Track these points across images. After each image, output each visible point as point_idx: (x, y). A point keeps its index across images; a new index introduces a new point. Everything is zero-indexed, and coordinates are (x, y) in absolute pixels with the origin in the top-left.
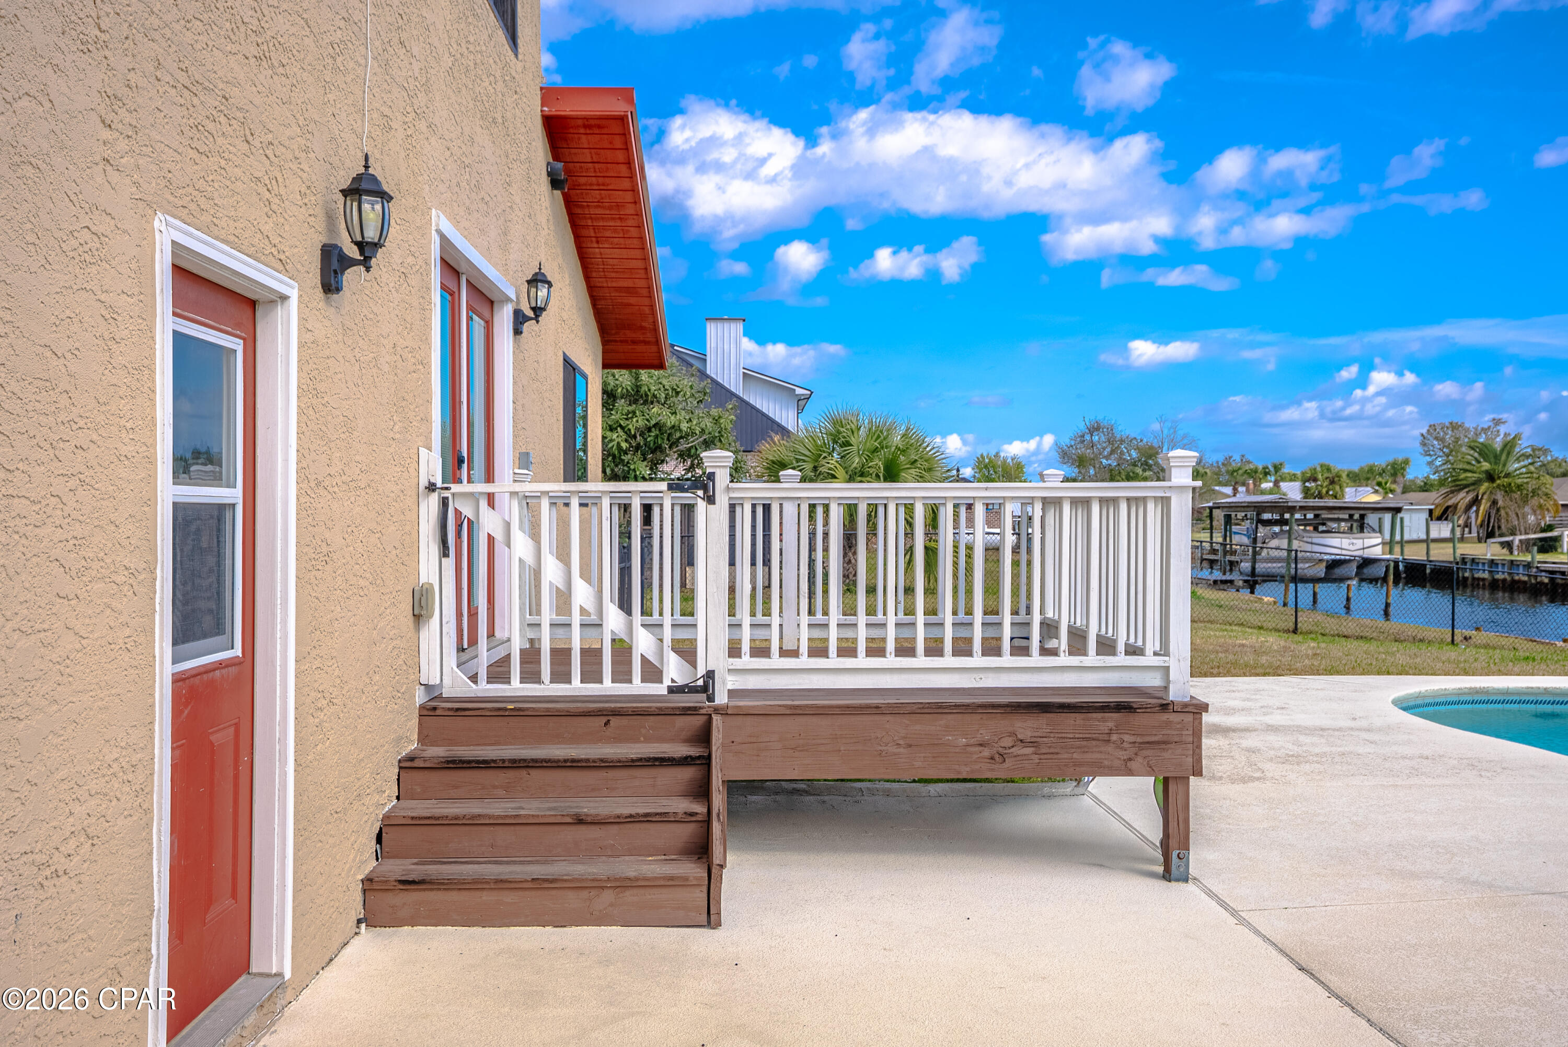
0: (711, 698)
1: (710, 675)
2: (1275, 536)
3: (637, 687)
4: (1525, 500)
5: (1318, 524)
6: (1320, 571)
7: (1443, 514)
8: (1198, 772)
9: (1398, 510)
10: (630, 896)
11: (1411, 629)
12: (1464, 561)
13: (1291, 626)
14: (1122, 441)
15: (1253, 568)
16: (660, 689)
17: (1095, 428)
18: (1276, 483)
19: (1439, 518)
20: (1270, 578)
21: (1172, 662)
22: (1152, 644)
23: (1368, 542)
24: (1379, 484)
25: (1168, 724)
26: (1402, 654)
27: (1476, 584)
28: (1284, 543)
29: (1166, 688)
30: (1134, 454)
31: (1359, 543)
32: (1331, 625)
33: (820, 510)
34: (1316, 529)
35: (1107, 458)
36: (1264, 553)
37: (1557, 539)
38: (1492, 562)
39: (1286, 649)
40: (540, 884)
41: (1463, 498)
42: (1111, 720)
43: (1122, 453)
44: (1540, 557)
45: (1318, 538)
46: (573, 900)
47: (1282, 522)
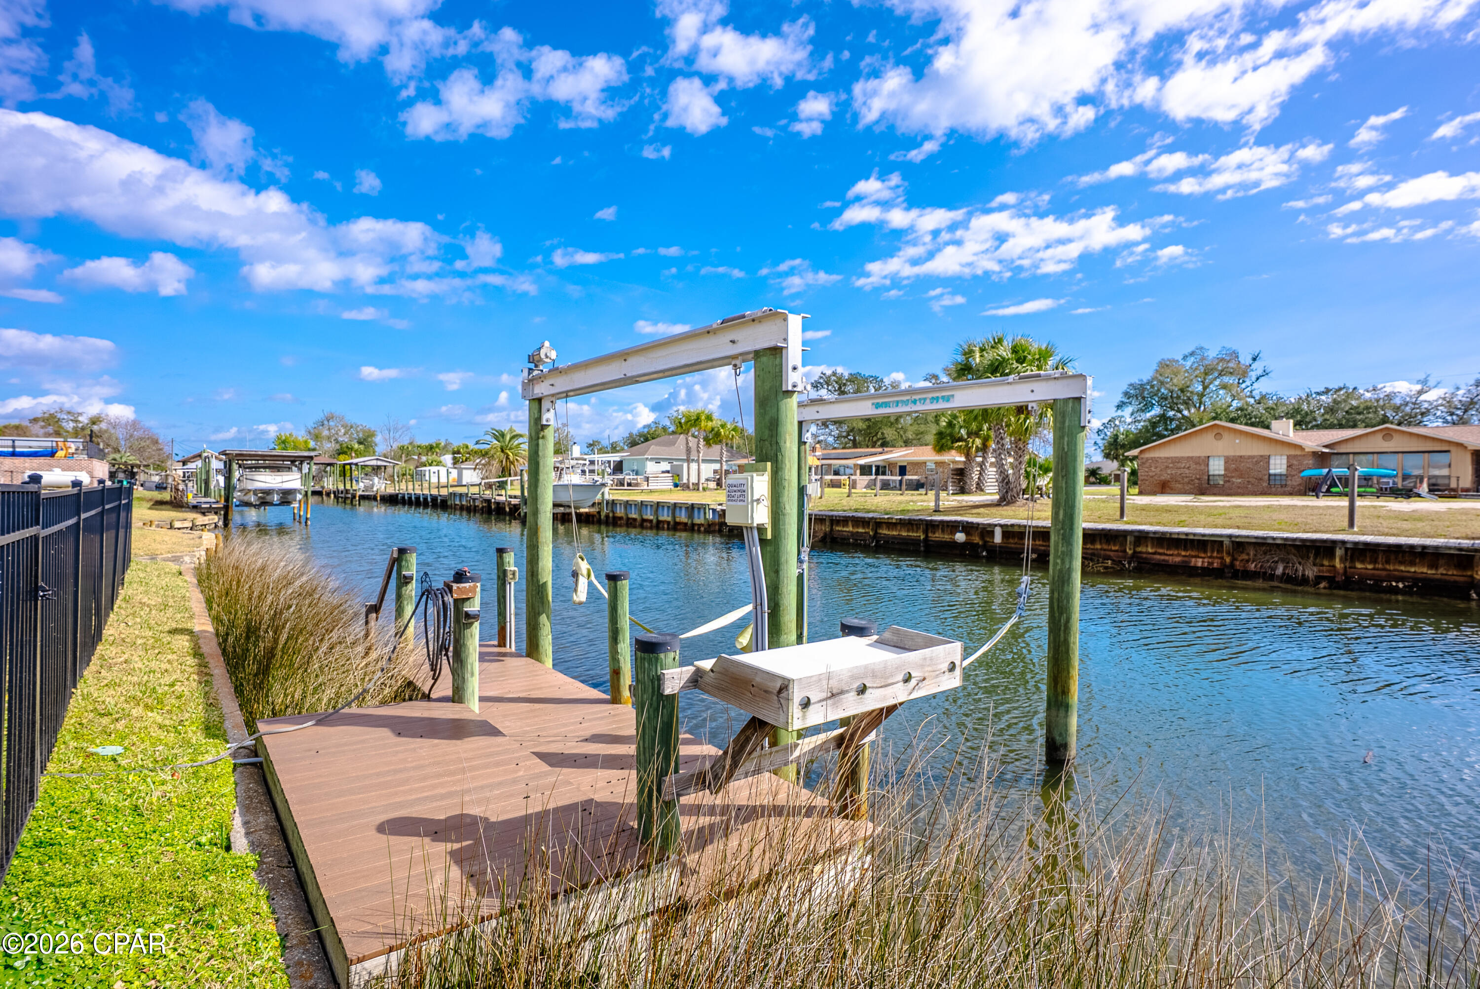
43: (352, 434)
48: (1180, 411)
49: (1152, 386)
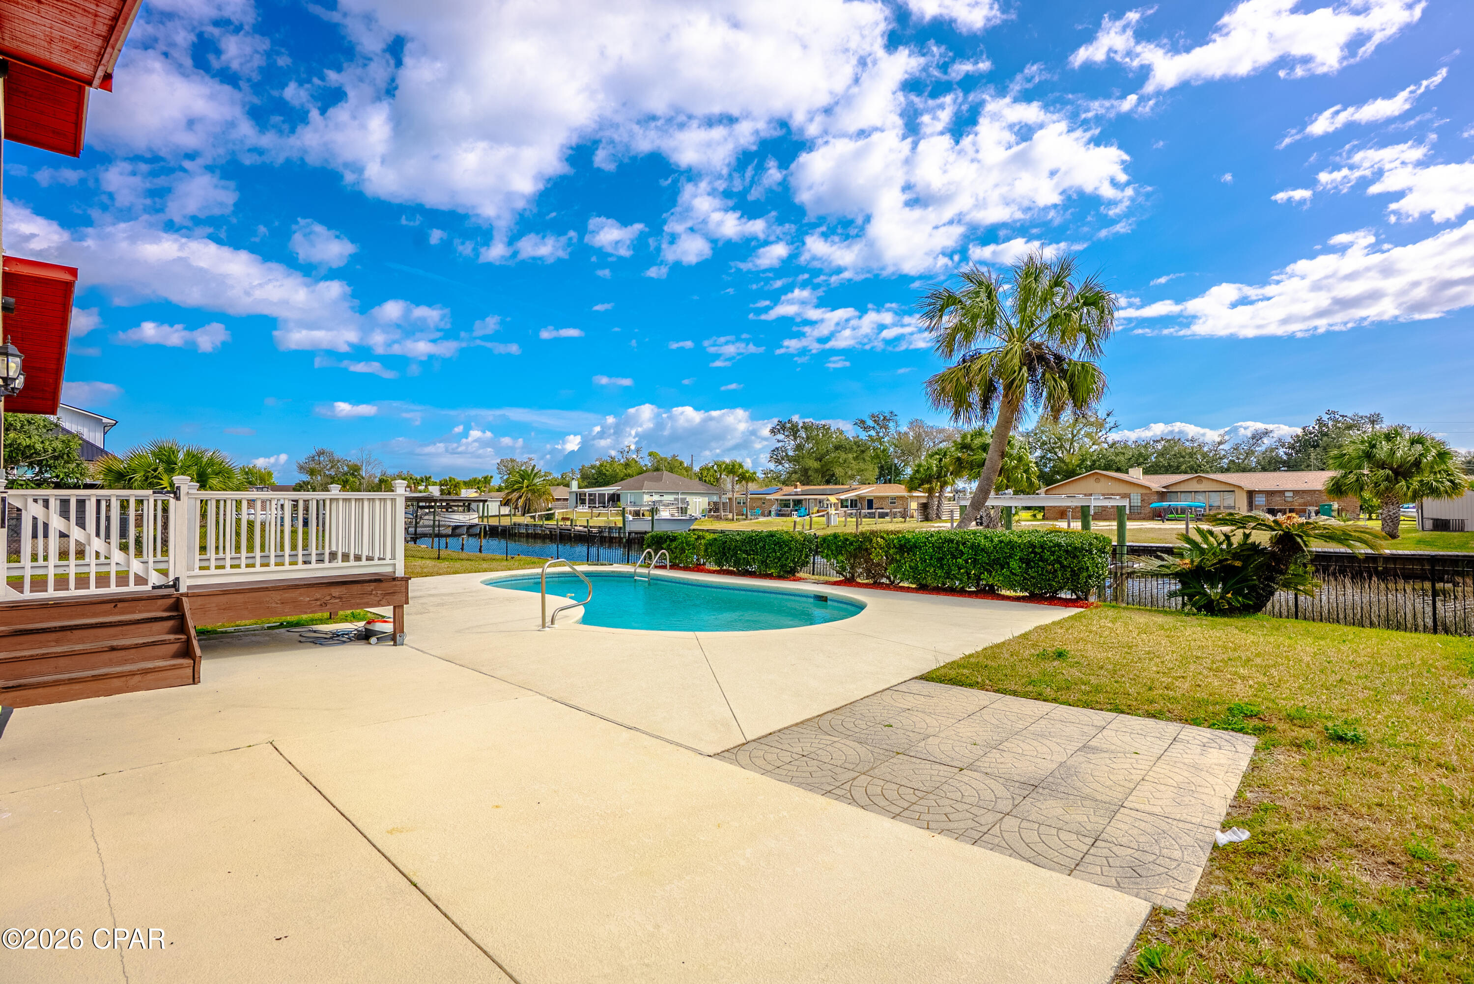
0: (177, 590)
1: (177, 579)
2: (427, 514)
3: (132, 588)
4: (540, 496)
5: (448, 508)
6: (449, 531)
7: (506, 503)
8: (407, 603)
9: (486, 501)
10: (149, 677)
11: (490, 556)
12: (515, 524)
13: (437, 556)
14: (338, 461)
15: (416, 531)
16: (148, 588)
17: (321, 453)
18: (426, 486)
19: (505, 505)
20: (424, 535)
21: (396, 562)
22: (389, 556)
23: (472, 517)
24: (478, 488)
25: (396, 585)
26: (485, 565)
27: (520, 535)
28: (432, 517)
29: (394, 572)
30: (346, 468)
31: (467, 517)
32: (455, 555)
33: (222, 503)
34: (447, 511)
35: (328, 470)
36: (421, 523)
37: (553, 514)
38: (527, 525)
39: (435, 566)
40: (96, 678)
41: (515, 495)
42: (372, 586)
43: (338, 468)
44: (546, 522)
45: (448, 515)
46: (117, 683)
47: (430, 507)
48: (1056, 454)
49: (1036, 434)
